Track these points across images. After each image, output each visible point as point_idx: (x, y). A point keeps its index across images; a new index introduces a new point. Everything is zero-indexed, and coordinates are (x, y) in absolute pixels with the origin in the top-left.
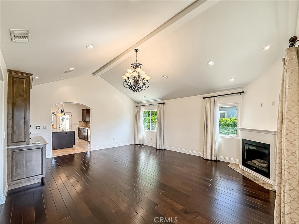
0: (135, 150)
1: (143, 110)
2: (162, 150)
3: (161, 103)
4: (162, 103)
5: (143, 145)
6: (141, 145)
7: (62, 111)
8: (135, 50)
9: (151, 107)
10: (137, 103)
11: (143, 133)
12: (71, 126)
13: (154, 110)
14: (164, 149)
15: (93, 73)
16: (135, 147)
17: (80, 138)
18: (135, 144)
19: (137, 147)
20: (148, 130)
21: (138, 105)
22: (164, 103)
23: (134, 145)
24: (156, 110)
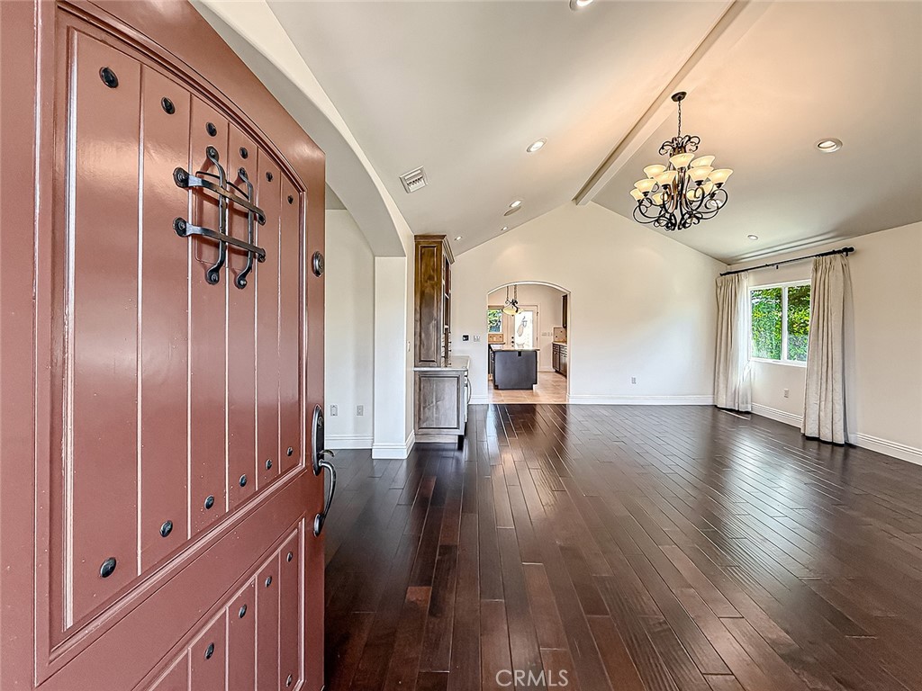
0: (714, 427)
1: (748, 286)
2: (833, 444)
3: (834, 252)
4: (839, 252)
5: (748, 413)
6: (738, 412)
7: (514, 303)
8: (673, 97)
9: (783, 271)
10: (728, 261)
11: (747, 371)
12: (536, 339)
13: (796, 284)
14: (848, 446)
15: (576, 198)
16: (715, 417)
17: (556, 371)
18: (716, 406)
19: (722, 416)
20: (771, 361)
21: (729, 270)
22: (852, 249)
23: (710, 411)
24: (808, 282)
